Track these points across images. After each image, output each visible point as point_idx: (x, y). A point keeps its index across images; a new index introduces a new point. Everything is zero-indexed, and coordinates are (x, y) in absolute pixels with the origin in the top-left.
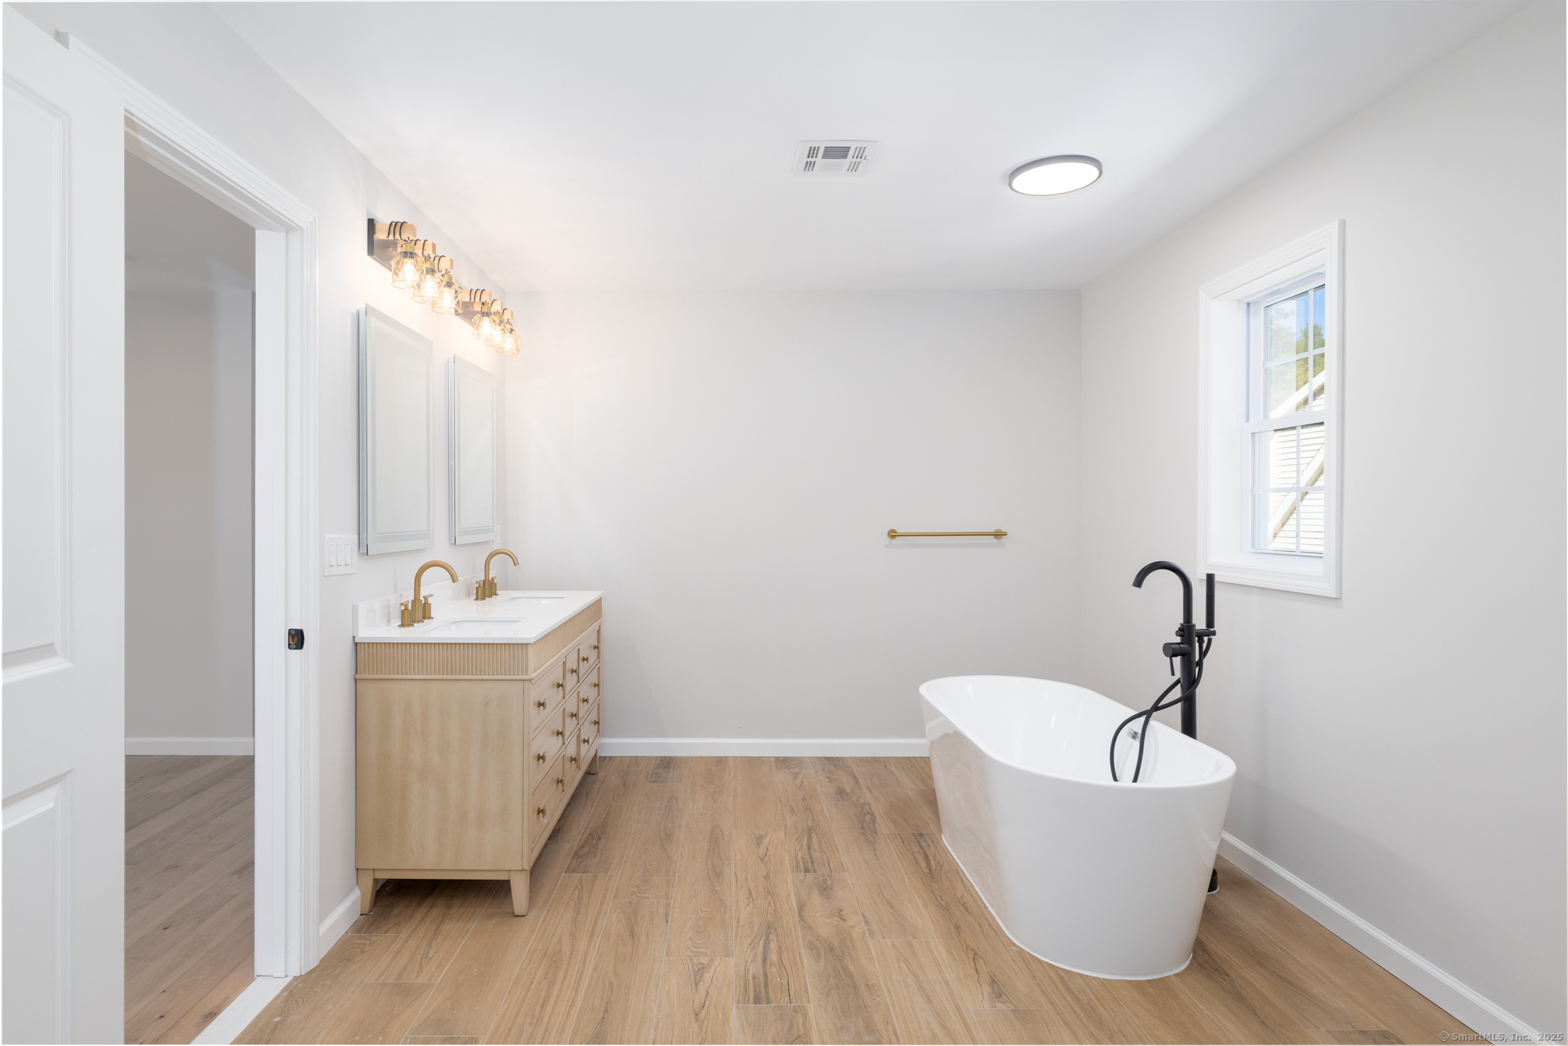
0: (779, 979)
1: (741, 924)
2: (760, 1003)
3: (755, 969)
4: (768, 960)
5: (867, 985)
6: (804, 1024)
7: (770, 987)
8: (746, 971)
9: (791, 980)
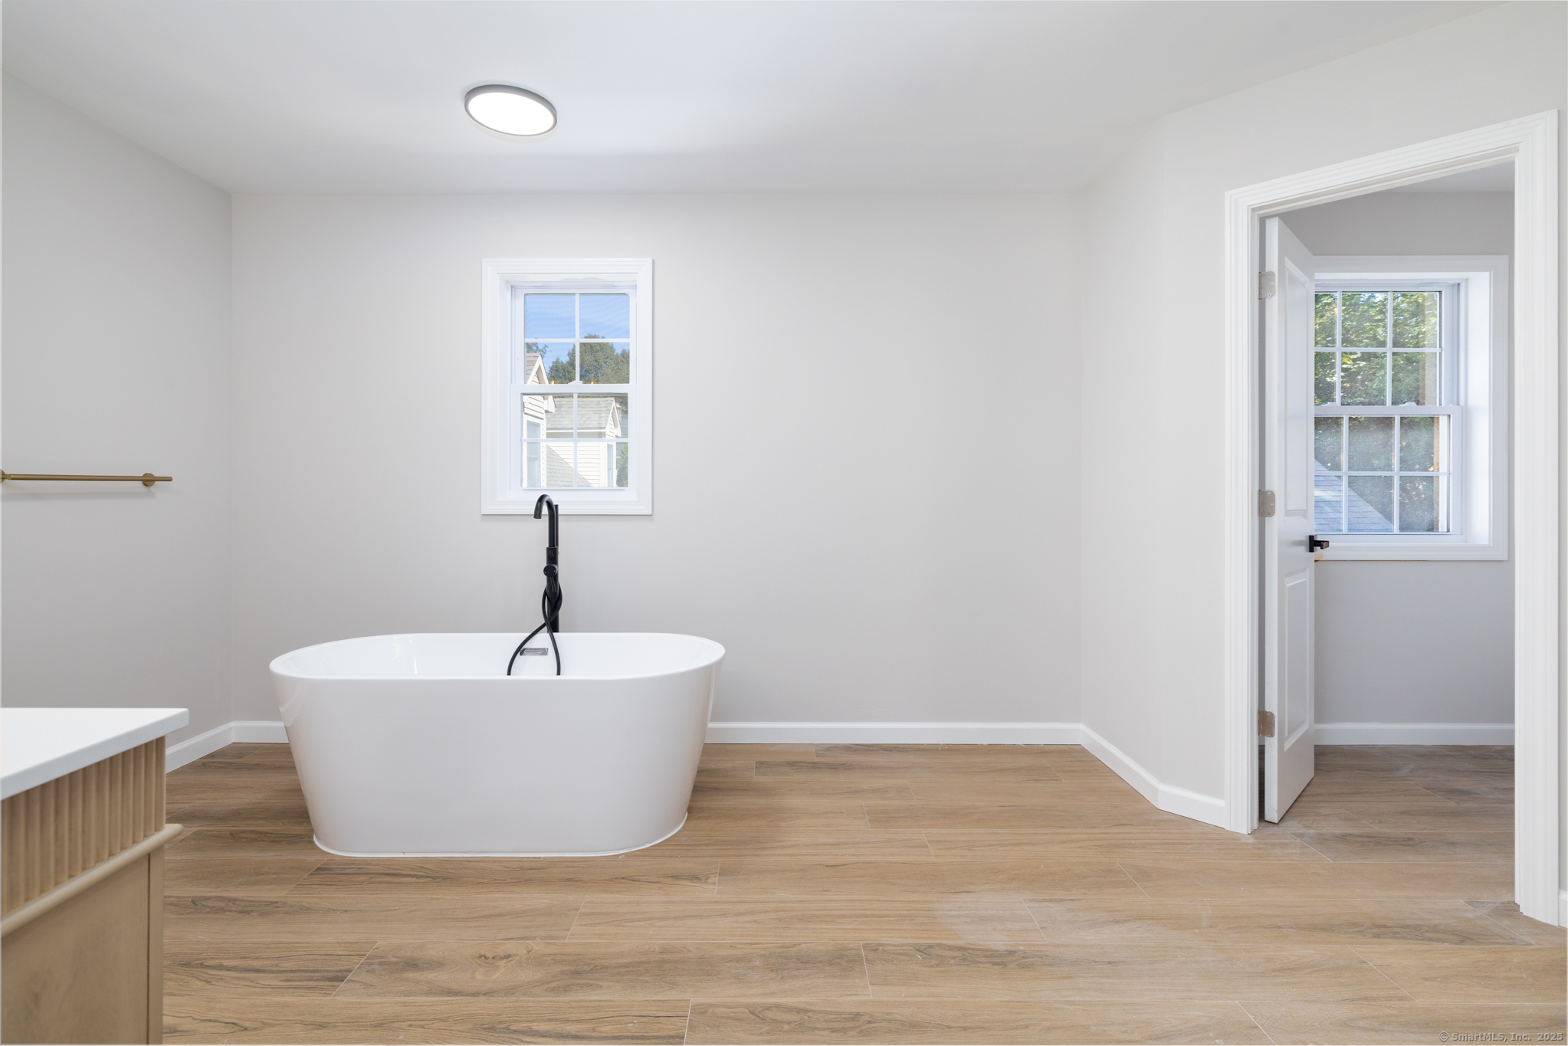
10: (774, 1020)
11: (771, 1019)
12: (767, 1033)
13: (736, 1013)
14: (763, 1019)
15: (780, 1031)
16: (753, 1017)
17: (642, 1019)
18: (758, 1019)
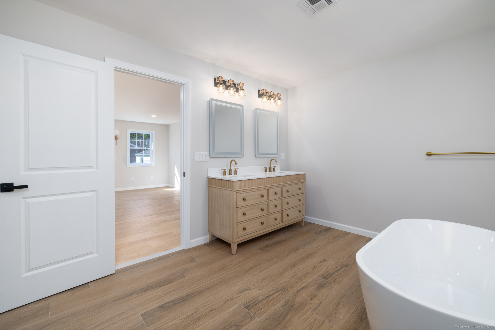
0: (262, 305)
1: (278, 283)
2: (246, 308)
3: (260, 298)
4: (268, 298)
5: (285, 325)
6: (247, 323)
7: (256, 306)
8: (258, 297)
9: (264, 308)
10: (232, 327)
11: (233, 327)
12: (230, 323)
13: (243, 323)
14: (235, 325)
15: (228, 326)
16: (238, 324)
17: (261, 308)
18: (236, 325)
